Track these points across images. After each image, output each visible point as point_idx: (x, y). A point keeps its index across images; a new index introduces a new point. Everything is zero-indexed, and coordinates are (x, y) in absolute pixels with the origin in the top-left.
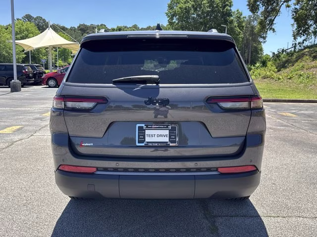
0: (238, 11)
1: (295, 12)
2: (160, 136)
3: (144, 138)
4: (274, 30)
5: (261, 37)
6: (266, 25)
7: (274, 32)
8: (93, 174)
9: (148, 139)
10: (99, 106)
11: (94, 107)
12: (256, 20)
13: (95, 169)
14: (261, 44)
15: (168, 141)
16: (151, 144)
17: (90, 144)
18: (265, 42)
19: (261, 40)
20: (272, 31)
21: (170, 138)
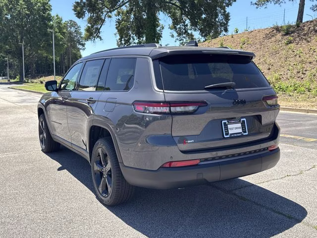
0: (57, 16)
1: (118, 22)
2: (236, 128)
3: (228, 131)
4: (100, 38)
5: (80, 44)
6: (93, 33)
7: (101, 40)
8: (197, 165)
9: (230, 132)
10: (201, 109)
11: (198, 108)
12: (73, 26)
13: (198, 161)
14: (79, 51)
15: (241, 131)
16: (233, 135)
17: (191, 141)
18: (84, 49)
19: (80, 47)
20: (99, 39)
21: (242, 129)
